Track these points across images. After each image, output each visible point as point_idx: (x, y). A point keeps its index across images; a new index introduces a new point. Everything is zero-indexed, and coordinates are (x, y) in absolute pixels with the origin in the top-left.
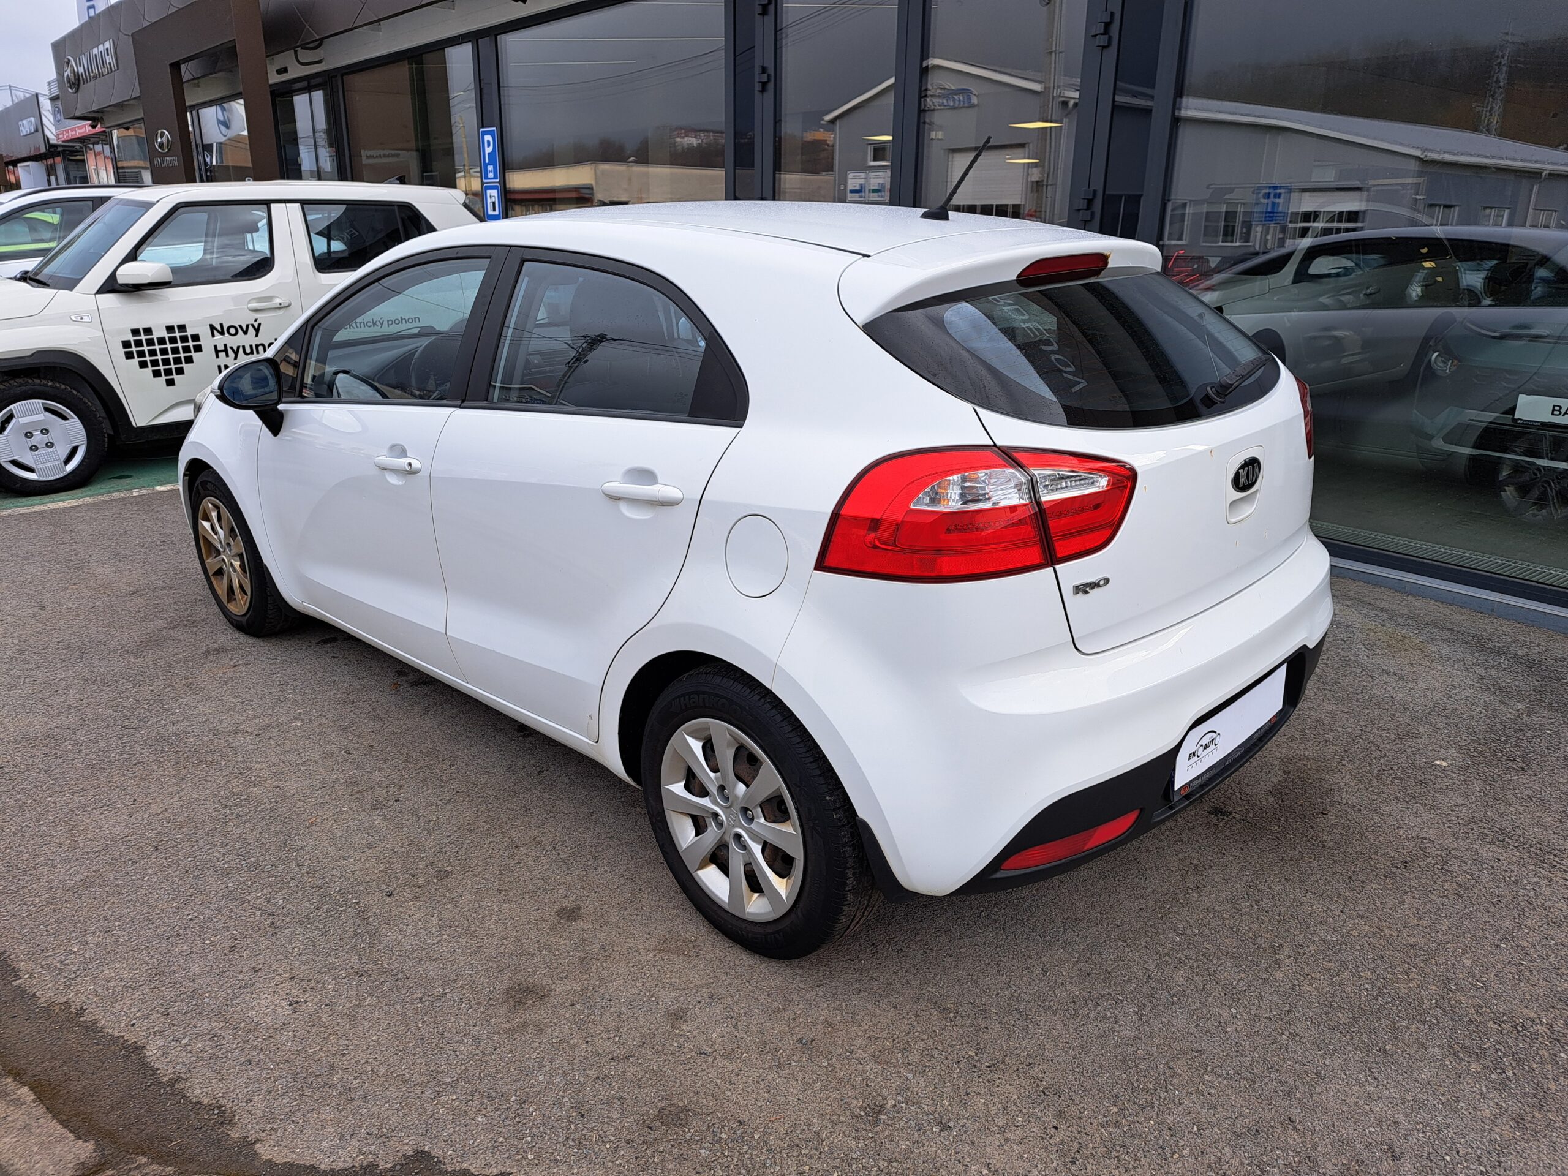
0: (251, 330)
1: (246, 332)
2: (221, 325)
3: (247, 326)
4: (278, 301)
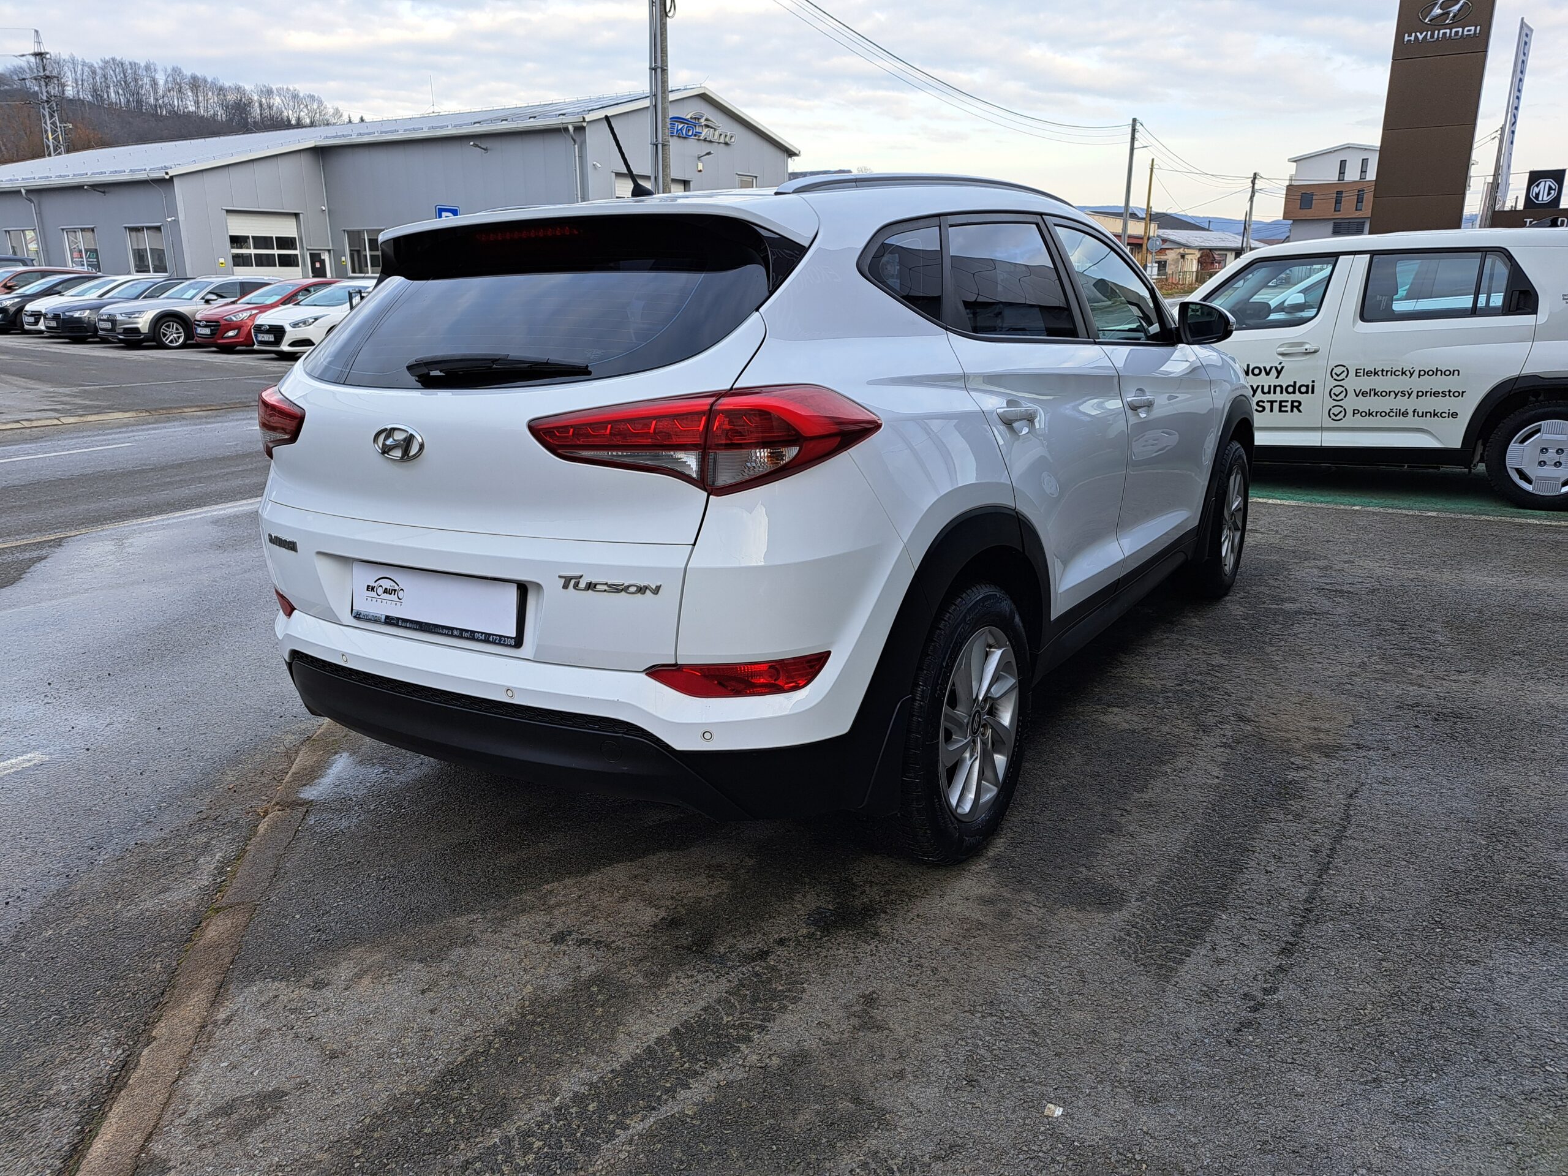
0: (1274, 373)
1: (1268, 374)
2: (1248, 365)
3: (1271, 368)
4: (1307, 346)
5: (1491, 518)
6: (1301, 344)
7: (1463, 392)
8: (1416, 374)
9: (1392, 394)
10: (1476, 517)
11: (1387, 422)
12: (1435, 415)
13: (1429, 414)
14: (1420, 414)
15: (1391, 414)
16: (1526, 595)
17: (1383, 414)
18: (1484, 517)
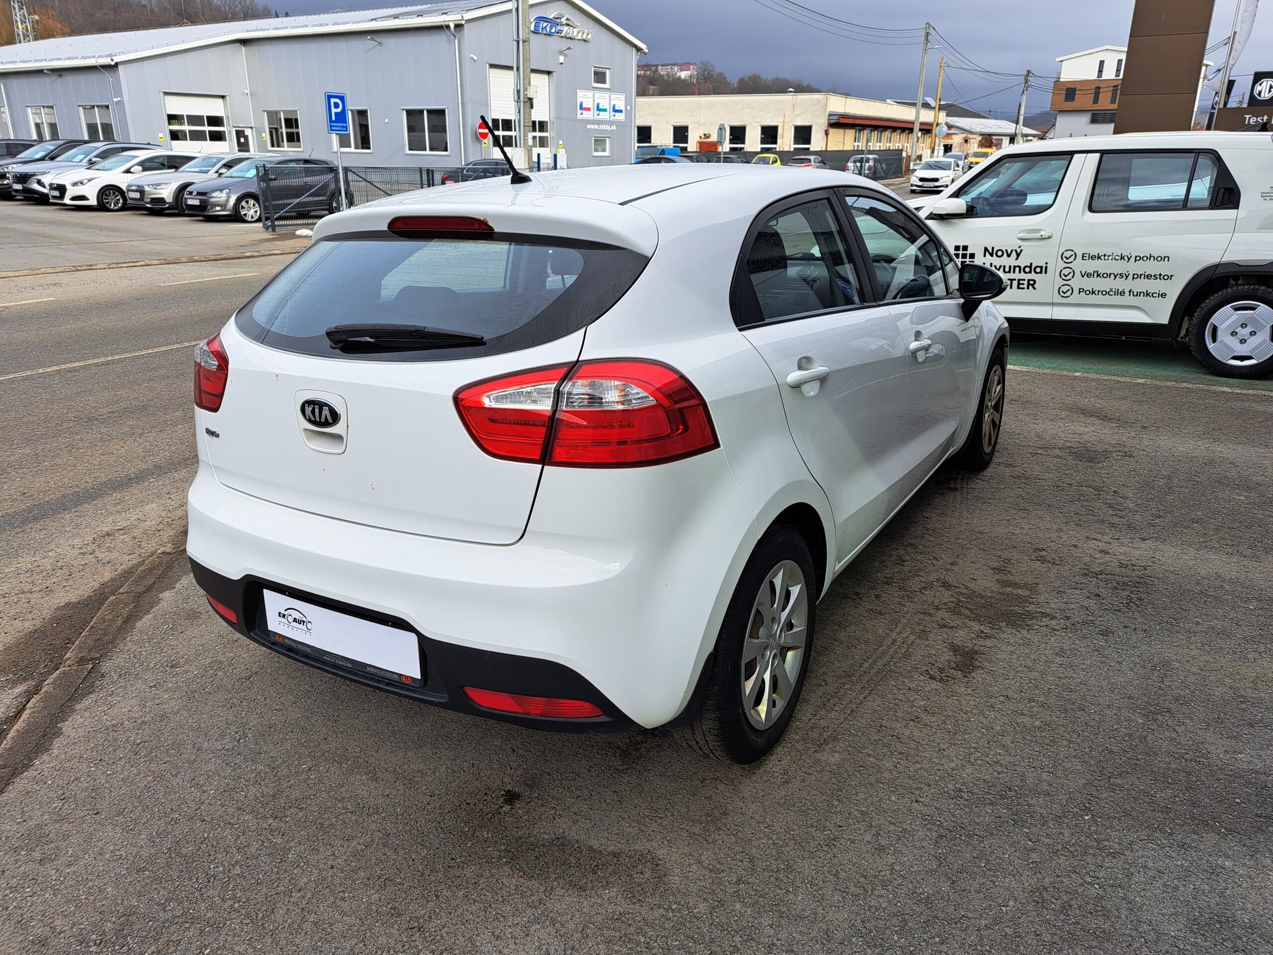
0: (1014, 254)
1: (1009, 256)
2: (993, 248)
3: (1012, 251)
4: (1043, 233)
5: (1191, 386)
6: (1038, 231)
7: (1171, 276)
8: (1133, 259)
9: (1112, 276)
10: (1178, 385)
11: (1107, 299)
12: (1148, 295)
13: (1142, 294)
14: (1135, 294)
15: (1111, 293)
16: (1211, 463)
17: (1104, 293)
18: (1185, 385)
